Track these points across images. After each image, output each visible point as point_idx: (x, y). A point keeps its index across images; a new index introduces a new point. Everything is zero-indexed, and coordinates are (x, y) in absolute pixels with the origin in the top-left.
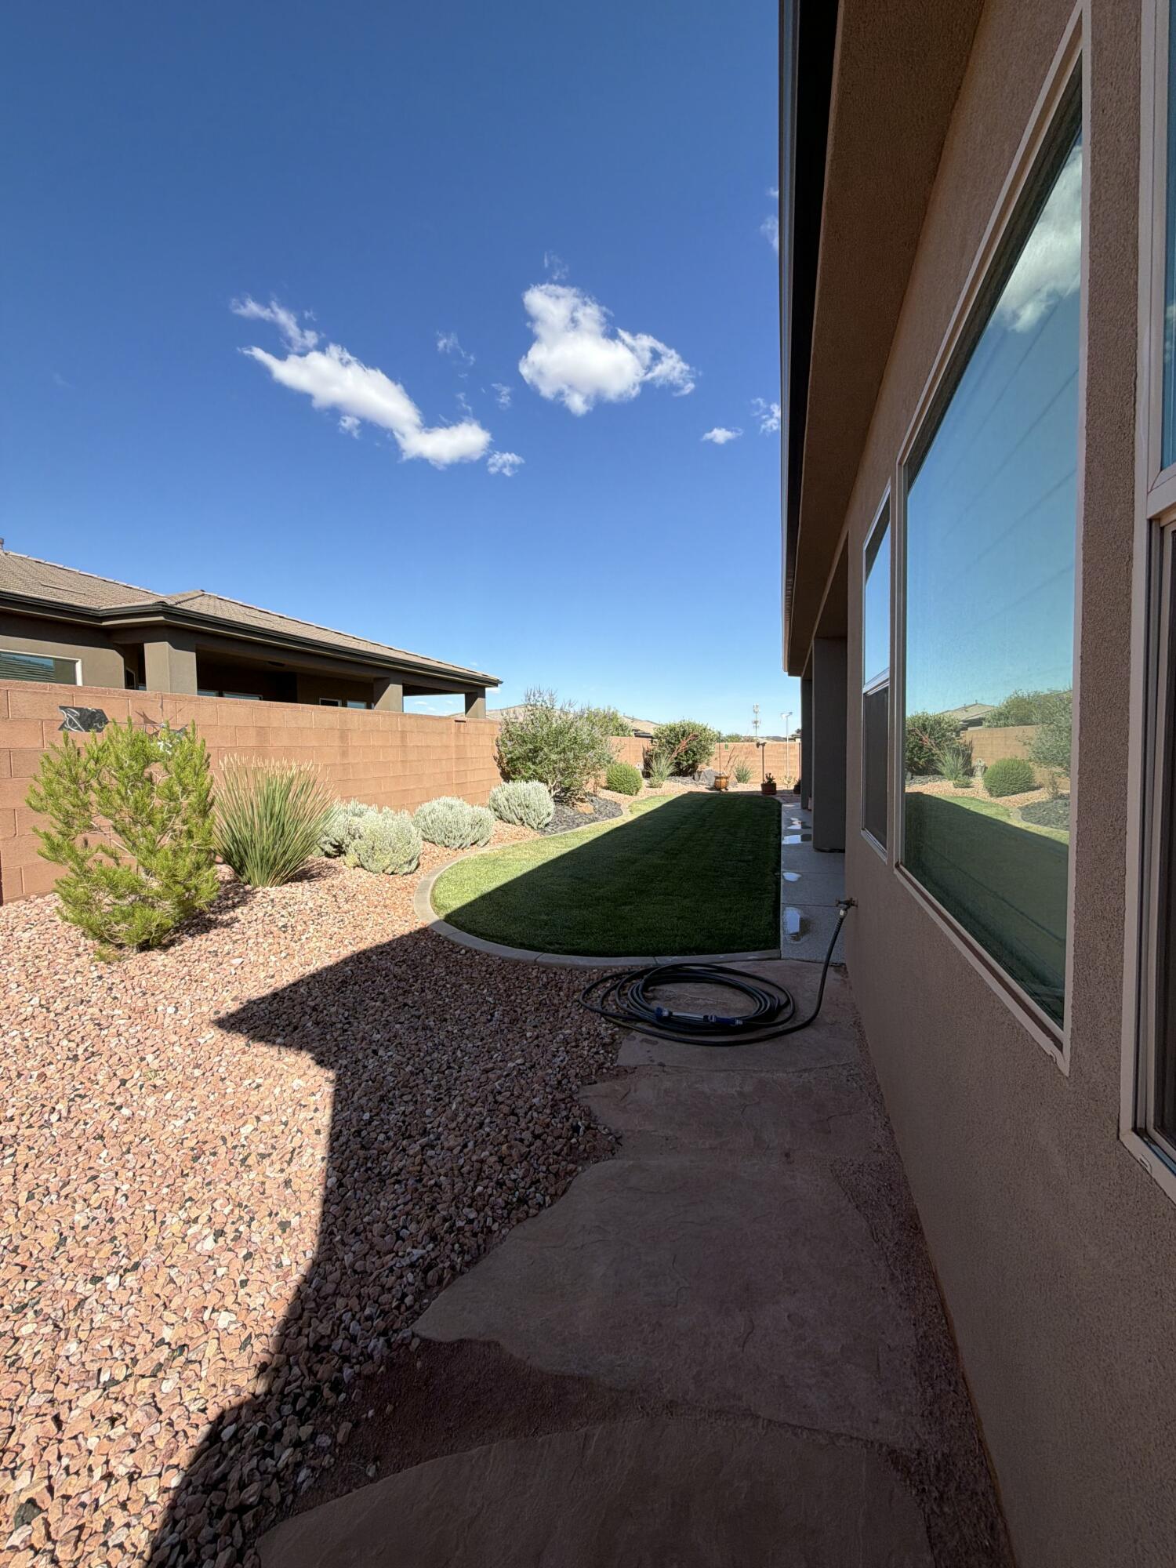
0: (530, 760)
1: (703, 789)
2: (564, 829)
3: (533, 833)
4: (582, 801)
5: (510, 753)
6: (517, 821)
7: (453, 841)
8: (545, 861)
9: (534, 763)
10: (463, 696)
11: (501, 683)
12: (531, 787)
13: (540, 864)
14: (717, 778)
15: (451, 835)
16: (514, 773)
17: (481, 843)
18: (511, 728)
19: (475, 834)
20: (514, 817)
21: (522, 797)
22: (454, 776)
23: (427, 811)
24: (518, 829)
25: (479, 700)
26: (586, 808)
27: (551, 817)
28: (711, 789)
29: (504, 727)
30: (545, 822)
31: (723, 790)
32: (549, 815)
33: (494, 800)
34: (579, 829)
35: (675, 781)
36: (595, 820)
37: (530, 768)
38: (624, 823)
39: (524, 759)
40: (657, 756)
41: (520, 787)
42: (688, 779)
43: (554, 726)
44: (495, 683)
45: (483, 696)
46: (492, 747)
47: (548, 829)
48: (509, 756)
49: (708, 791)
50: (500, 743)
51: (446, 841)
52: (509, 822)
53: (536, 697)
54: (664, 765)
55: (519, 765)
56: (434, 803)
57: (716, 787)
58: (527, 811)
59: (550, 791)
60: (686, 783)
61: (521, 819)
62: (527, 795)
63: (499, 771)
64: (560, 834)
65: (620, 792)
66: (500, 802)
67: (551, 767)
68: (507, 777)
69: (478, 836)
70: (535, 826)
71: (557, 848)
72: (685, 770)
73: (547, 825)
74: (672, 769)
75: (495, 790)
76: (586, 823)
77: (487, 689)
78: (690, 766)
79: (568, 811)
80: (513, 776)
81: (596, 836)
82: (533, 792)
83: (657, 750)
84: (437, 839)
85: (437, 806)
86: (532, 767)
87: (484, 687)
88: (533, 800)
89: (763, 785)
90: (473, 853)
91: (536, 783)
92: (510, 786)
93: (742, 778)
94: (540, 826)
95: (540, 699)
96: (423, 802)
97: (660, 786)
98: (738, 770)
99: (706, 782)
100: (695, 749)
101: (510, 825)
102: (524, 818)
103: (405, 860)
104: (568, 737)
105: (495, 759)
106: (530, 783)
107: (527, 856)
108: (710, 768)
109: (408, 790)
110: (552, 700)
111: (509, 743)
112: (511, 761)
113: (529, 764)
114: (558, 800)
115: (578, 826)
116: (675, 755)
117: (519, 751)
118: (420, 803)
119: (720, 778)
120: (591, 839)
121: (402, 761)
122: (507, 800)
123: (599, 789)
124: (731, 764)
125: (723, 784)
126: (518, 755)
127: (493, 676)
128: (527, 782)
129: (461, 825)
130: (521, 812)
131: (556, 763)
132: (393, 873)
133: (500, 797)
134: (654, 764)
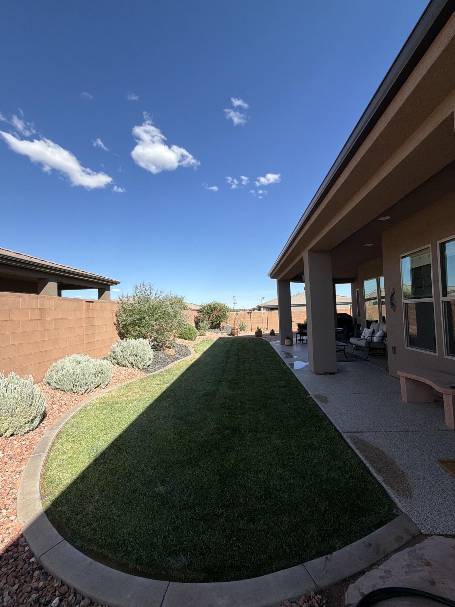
0: (137, 325)
1: (225, 335)
2: (160, 368)
3: (140, 372)
4: (169, 347)
5: (125, 321)
6: (129, 365)
7: (80, 389)
8: (151, 401)
9: (139, 327)
10: (97, 290)
11: (119, 283)
12: (138, 343)
13: (147, 405)
14: (232, 329)
15: (78, 384)
16: (127, 334)
17: (103, 386)
18: (125, 306)
19: (98, 380)
20: (127, 363)
21: (132, 349)
22: (85, 338)
23: (59, 367)
24: (130, 370)
25: (106, 292)
26: (171, 352)
27: (151, 361)
28: (229, 335)
29: (121, 305)
30: (148, 364)
31: (236, 335)
32: (150, 359)
33: (113, 352)
34: (169, 366)
35: (211, 332)
36: (177, 359)
37: (137, 330)
38: (195, 360)
39: (133, 324)
40: (202, 320)
41: (131, 343)
42: (217, 330)
43: (152, 304)
44: (116, 283)
45: (109, 290)
46: (113, 318)
47: (150, 369)
48: (124, 323)
49: (228, 336)
50: (118, 314)
51: (74, 389)
52: (124, 366)
53: (142, 287)
54: (205, 324)
55: (130, 329)
56: (66, 360)
57: (232, 334)
58: (136, 358)
59: (150, 343)
60: (217, 333)
61: (132, 364)
62: (135, 348)
63: (117, 332)
64: (157, 372)
65: (186, 339)
66: (117, 353)
67: (150, 329)
68: (122, 336)
69: (100, 381)
70: (141, 367)
71: (158, 385)
72: (215, 326)
73: (149, 366)
74: (209, 326)
75: (114, 345)
76: (172, 361)
77: (111, 286)
78: (217, 324)
79: (161, 355)
80: (126, 335)
81: (181, 372)
82: (139, 345)
83: (202, 316)
84: (67, 388)
85: (68, 363)
86: (138, 329)
87: (109, 285)
88: (139, 351)
89: (256, 332)
90: (95, 397)
91: (141, 340)
92: (124, 343)
93: (242, 329)
94: (145, 367)
95: (144, 289)
96: (58, 359)
97: (205, 335)
98: (240, 325)
99: (226, 332)
100: (220, 316)
101: (124, 368)
102: (134, 363)
103: (26, 420)
104: (160, 311)
105: (115, 324)
106: (137, 340)
107: (137, 396)
108: (228, 324)
109: (46, 351)
110: (151, 290)
111: (124, 315)
112: (125, 326)
113: (137, 328)
114: (155, 348)
115: (168, 364)
116: (210, 319)
117: (130, 320)
118: (56, 360)
119: (234, 329)
120: (179, 375)
121: (40, 331)
122: (122, 351)
123: (175, 339)
124: (236, 322)
125: (236, 332)
126: (129, 322)
127: (114, 279)
128: (135, 339)
129: (87, 376)
130: (131, 359)
131: (153, 327)
132: (12, 435)
133: (117, 350)
134: (200, 324)
